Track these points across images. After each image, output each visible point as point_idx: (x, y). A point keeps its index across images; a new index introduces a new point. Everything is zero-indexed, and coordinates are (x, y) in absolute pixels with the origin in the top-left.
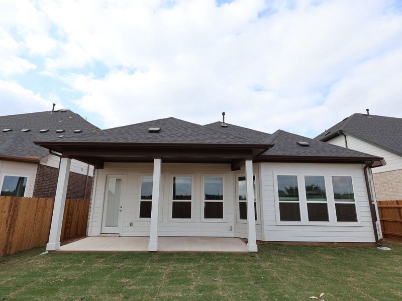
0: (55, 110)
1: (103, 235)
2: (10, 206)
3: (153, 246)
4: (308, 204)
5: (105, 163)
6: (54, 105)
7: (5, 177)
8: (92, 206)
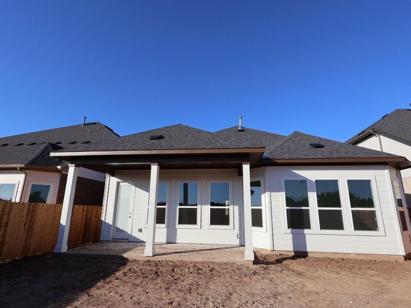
2: (28, 212)
5: (115, 170)
6: (86, 118)
7: (33, 185)
8: (104, 212)
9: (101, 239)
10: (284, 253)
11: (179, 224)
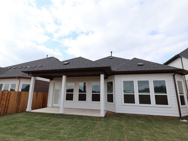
0: (48, 57)
1: (53, 107)
2: (18, 95)
3: (61, 112)
4: (139, 95)
5: (53, 78)
6: (47, 55)
8: (49, 95)
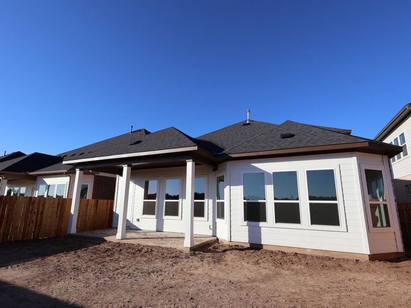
9: (113, 226)
10: (240, 244)
11: (165, 215)
